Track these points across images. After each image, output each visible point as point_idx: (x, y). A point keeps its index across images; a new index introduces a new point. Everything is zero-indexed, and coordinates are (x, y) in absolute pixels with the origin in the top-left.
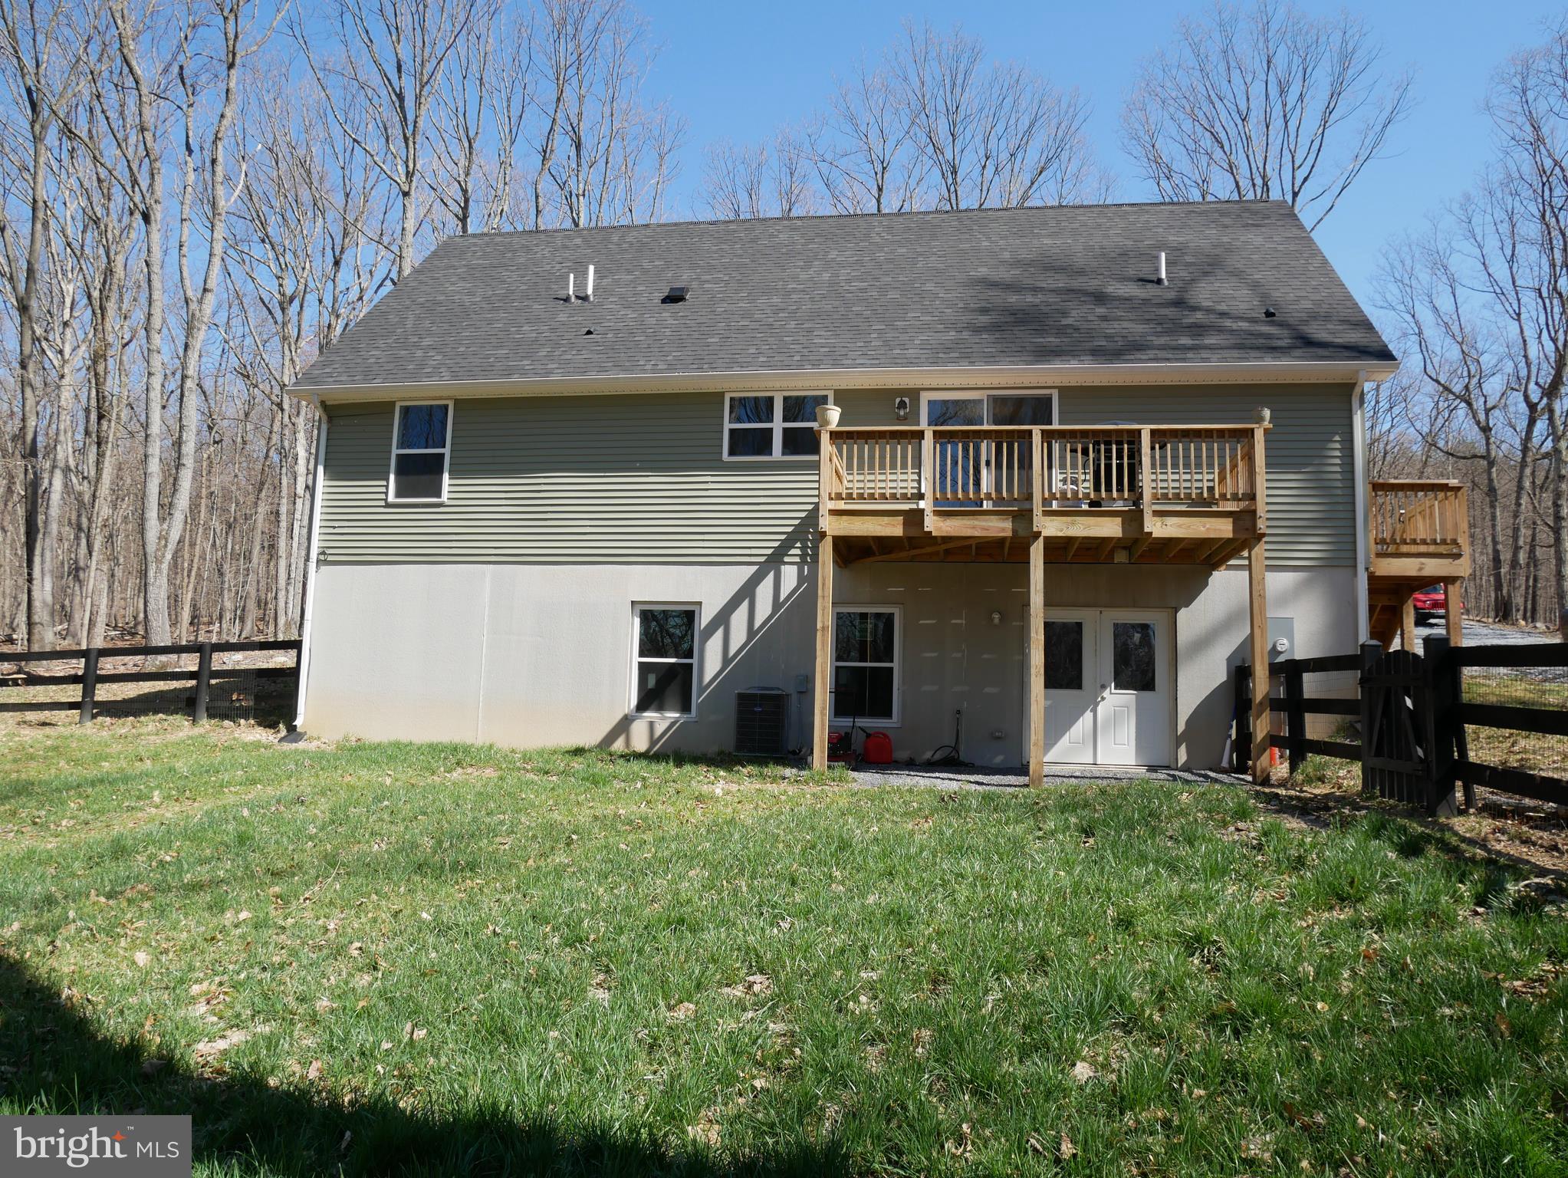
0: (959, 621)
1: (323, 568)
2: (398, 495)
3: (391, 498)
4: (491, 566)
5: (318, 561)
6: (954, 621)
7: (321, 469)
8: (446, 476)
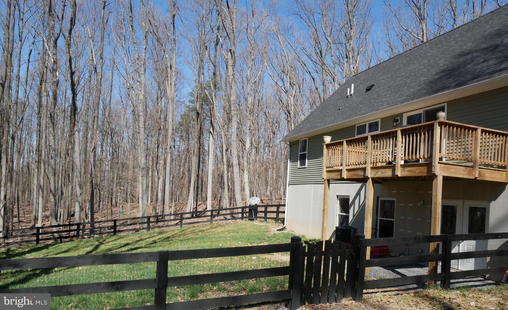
0: (411, 205)
1: (290, 186)
2: (301, 165)
3: (299, 166)
4: (313, 185)
5: (289, 184)
6: (409, 205)
7: (289, 160)
8: (306, 159)
